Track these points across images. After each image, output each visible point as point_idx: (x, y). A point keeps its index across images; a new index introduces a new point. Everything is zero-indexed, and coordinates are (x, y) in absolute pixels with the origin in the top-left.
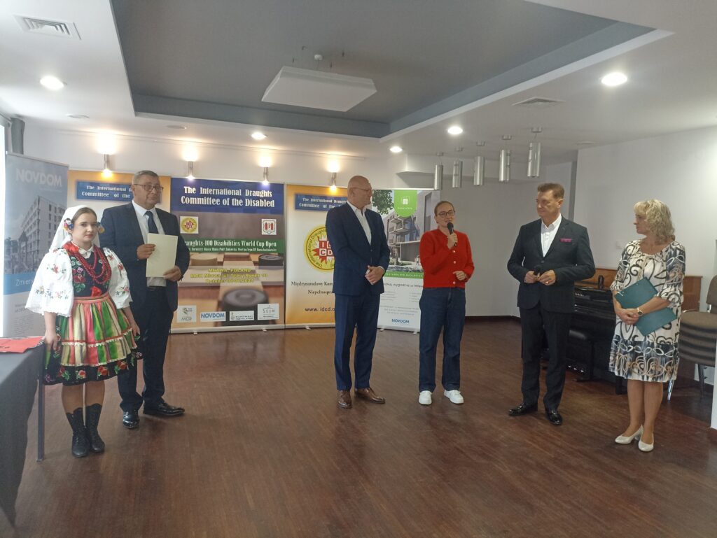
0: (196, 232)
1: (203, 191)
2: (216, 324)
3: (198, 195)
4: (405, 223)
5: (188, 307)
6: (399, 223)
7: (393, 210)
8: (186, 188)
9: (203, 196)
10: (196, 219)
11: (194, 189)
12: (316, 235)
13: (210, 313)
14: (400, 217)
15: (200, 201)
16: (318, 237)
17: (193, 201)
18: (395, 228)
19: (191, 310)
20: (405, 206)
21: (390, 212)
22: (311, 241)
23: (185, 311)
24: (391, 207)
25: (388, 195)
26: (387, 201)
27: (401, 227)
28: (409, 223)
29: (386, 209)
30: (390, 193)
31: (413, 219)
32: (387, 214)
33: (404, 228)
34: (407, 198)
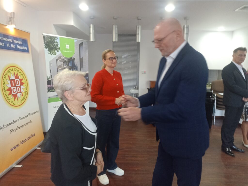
4: (69, 62)
6: (65, 62)
7: (60, 52)
12: (7, 74)
14: (65, 58)
16: (9, 77)
18: (62, 66)
20: (67, 50)
21: (58, 53)
22: (4, 81)
24: (59, 50)
25: (55, 41)
26: (55, 45)
27: (66, 65)
28: (71, 61)
29: (54, 51)
30: (56, 39)
31: (73, 59)
32: (56, 55)
33: (68, 66)
34: (69, 44)
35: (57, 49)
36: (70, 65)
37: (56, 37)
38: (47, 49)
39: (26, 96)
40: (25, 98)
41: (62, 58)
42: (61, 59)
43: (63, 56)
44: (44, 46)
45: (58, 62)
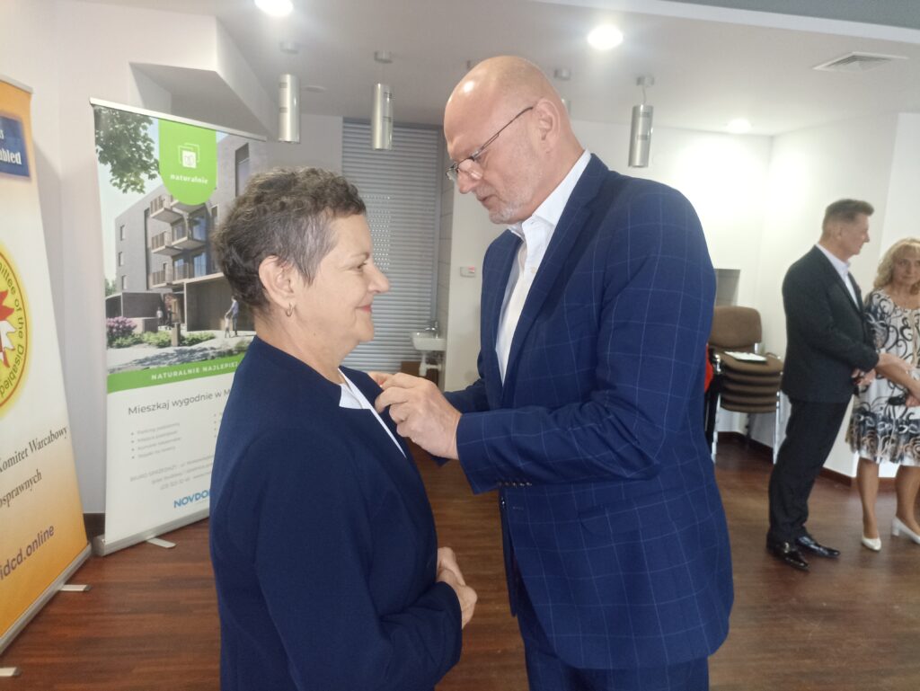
4: (193, 223)
6: (176, 222)
7: (158, 181)
14: (178, 205)
18: (167, 237)
20: (188, 171)
21: (152, 185)
24: (154, 172)
25: (143, 132)
26: (139, 148)
27: (183, 236)
28: (203, 222)
29: (137, 175)
30: (145, 124)
31: (210, 211)
32: (141, 191)
33: (191, 238)
34: (195, 150)
35: (146, 167)
36: (198, 234)
37: (146, 118)
38: (109, 166)
39: (20, 367)
40: (17, 375)
42: (162, 209)
43: (172, 200)
44: (97, 151)
45: (150, 221)
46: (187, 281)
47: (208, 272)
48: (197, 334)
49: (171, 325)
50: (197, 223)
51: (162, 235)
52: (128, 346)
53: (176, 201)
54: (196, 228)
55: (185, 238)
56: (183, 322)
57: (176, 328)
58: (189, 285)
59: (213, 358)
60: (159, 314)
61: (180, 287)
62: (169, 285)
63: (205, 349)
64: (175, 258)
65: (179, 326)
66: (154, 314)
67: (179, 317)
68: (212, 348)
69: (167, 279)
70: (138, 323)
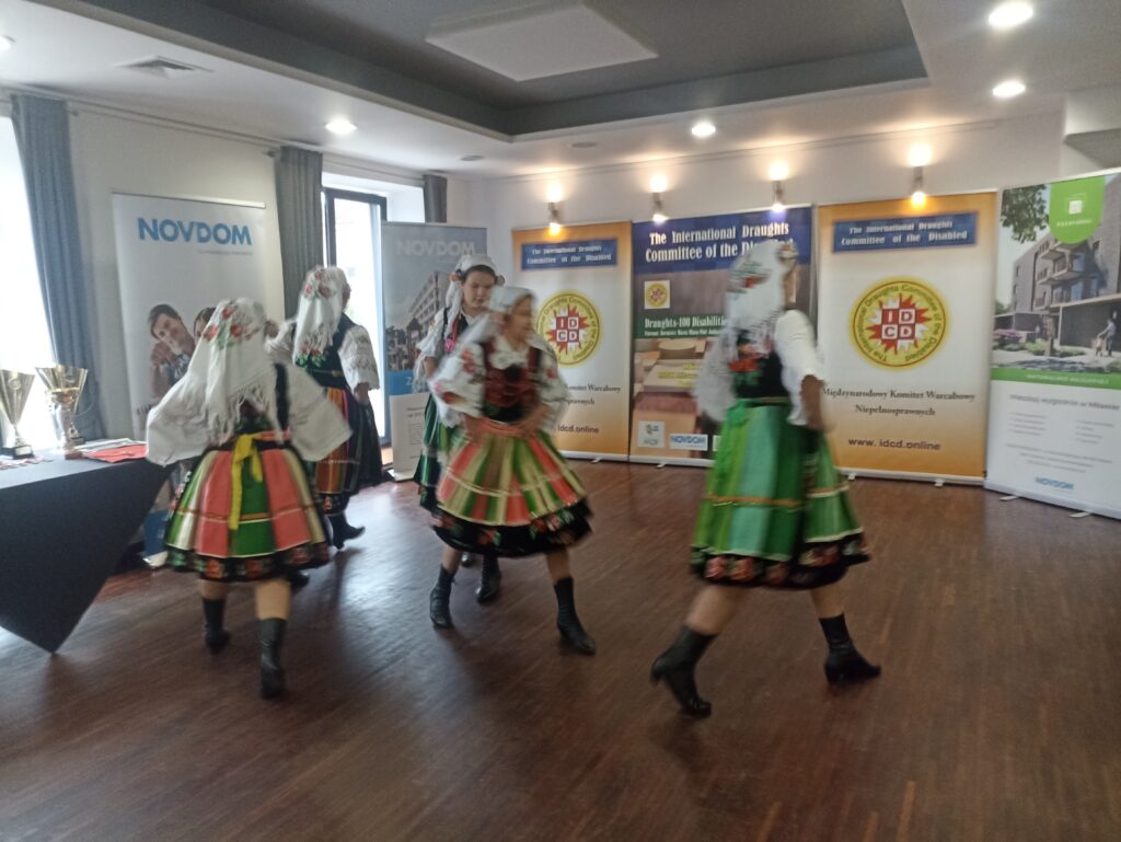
0: (667, 305)
1: (677, 237)
2: (693, 454)
3: (669, 245)
4: (1073, 257)
5: (653, 424)
6: (1058, 259)
7: (1048, 230)
8: (652, 236)
9: (676, 246)
10: (666, 284)
11: (664, 237)
12: (876, 297)
13: (685, 435)
14: (1061, 246)
15: (672, 255)
16: (881, 304)
17: (662, 256)
18: (1049, 272)
19: (656, 429)
20: (1076, 217)
21: (1041, 233)
22: (864, 311)
23: (650, 430)
24: (1044, 224)
25: (1038, 197)
26: (1034, 210)
27: (1063, 269)
28: (1082, 255)
29: (1032, 229)
30: (1041, 191)
31: (1091, 245)
32: (1034, 239)
33: (1070, 270)
34: (1081, 198)
35: (1038, 222)
36: (1078, 266)
37: (1042, 187)
38: (1012, 227)
39: (929, 350)
40: (925, 354)
41: (1051, 247)
42: (1047, 251)
43: (1056, 241)
44: (1002, 220)
45: (1039, 261)
46: (1063, 305)
47: (1084, 297)
48: (1068, 348)
49: (1046, 338)
50: (1077, 257)
51: (1046, 271)
52: (1016, 350)
53: (1059, 243)
54: (1076, 262)
55: (1065, 271)
56: (1056, 337)
57: (1049, 342)
58: (1065, 309)
59: (1081, 371)
60: (1038, 329)
61: (1057, 310)
62: (1047, 308)
63: (1073, 363)
64: (1053, 287)
65: (1052, 341)
66: (1034, 330)
67: (1053, 333)
68: (1080, 363)
69: (1046, 303)
70: (1023, 334)
